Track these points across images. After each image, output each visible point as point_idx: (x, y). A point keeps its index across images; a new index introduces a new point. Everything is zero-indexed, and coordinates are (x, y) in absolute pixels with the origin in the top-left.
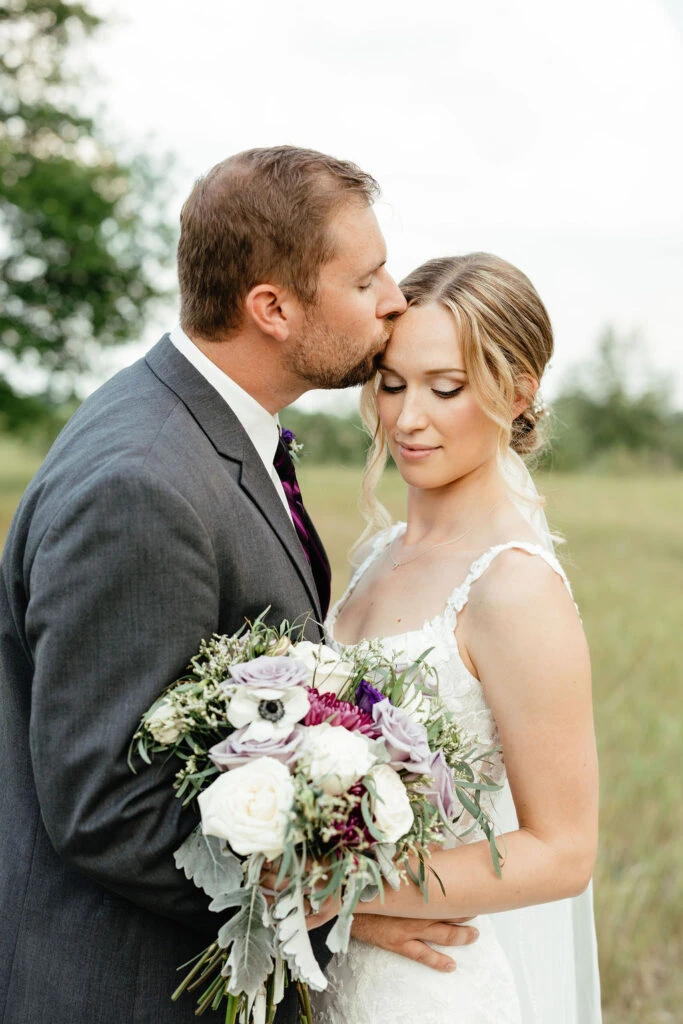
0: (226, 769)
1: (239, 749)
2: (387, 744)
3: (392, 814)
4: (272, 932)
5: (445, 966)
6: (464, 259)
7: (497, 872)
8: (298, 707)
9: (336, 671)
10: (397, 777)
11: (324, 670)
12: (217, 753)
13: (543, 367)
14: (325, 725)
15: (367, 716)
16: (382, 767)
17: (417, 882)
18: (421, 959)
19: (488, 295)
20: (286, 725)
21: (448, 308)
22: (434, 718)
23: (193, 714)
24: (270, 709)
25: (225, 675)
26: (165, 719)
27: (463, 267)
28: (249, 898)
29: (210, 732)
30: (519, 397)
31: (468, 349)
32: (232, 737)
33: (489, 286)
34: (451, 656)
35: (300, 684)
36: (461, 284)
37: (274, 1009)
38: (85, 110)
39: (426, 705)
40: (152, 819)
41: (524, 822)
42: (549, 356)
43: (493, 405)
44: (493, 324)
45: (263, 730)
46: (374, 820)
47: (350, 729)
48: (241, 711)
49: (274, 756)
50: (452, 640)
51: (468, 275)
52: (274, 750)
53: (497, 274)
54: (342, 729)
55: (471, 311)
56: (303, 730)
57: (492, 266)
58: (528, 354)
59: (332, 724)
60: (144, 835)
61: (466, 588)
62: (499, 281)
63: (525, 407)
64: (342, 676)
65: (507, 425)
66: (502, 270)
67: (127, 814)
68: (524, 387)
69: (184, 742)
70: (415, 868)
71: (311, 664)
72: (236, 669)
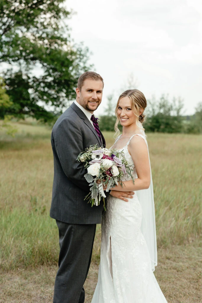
0: (91, 164)
1: (93, 162)
2: (115, 162)
3: (116, 172)
4: (98, 189)
5: (127, 201)
6: (133, 90)
7: (134, 184)
8: (101, 156)
9: (108, 152)
10: (117, 167)
11: (106, 152)
12: (90, 163)
13: (145, 108)
14: (106, 159)
15: (112, 158)
16: (114, 165)
17: (121, 185)
18: (123, 199)
19: (136, 96)
20: (100, 159)
21: (129, 97)
22: (123, 159)
23: (87, 157)
24: (98, 156)
25: (91, 152)
26: (82, 158)
27: (132, 91)
28: (95, 184)
29: (89, 160)
30: (140, 112)
31: (132, 104)
32: (92, 161)
33: (136, 95)
34: (127, 152)
35: (102, 153)
36: (132, 94)
37: (99, 202)
38: (65, 36)
39: (122, 157)
40: (81, 170)
41: (138, 177)
42: (146, 106)
43: (136, 113)
44: (136, 100)
45: (96, 159)
46: (113, 172)
47: (110, 160)
48: (93, 157)
49: (98, 163)
50: (127, 150)
51: (133, 93)
52: (98, 162)
53: (138, 93)
54: (108, 160)
55: (133, 98)
56: (102, 159)
57: (137, 91)
58: (142, 105)
59: (107, 159)
60: (80, 172)
61: (129, 141)
62: (138, 94)
63: (141, 114)
64: (109, 153)
65: (138, 116)
66: (139, 92)
67: (78, 168)
68: (141, 111)
69: (85, 162)
70: (121, 183)
71: (104, 151)
72: (93, 151)
